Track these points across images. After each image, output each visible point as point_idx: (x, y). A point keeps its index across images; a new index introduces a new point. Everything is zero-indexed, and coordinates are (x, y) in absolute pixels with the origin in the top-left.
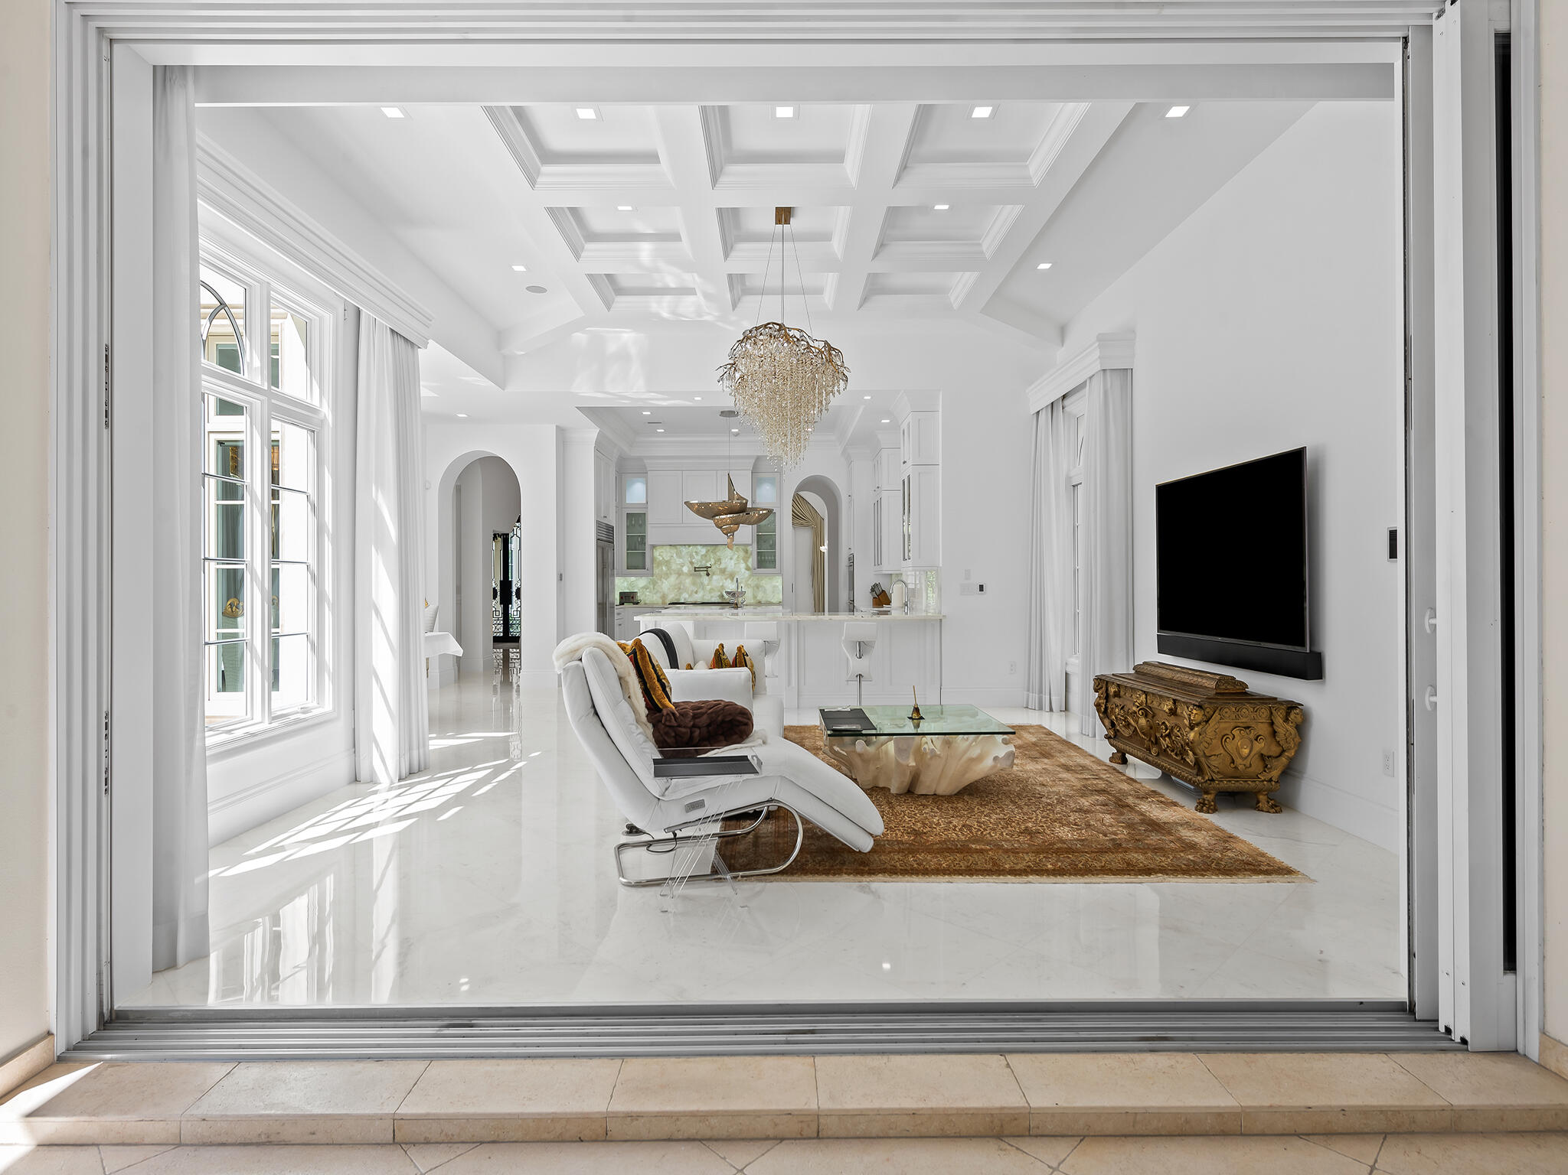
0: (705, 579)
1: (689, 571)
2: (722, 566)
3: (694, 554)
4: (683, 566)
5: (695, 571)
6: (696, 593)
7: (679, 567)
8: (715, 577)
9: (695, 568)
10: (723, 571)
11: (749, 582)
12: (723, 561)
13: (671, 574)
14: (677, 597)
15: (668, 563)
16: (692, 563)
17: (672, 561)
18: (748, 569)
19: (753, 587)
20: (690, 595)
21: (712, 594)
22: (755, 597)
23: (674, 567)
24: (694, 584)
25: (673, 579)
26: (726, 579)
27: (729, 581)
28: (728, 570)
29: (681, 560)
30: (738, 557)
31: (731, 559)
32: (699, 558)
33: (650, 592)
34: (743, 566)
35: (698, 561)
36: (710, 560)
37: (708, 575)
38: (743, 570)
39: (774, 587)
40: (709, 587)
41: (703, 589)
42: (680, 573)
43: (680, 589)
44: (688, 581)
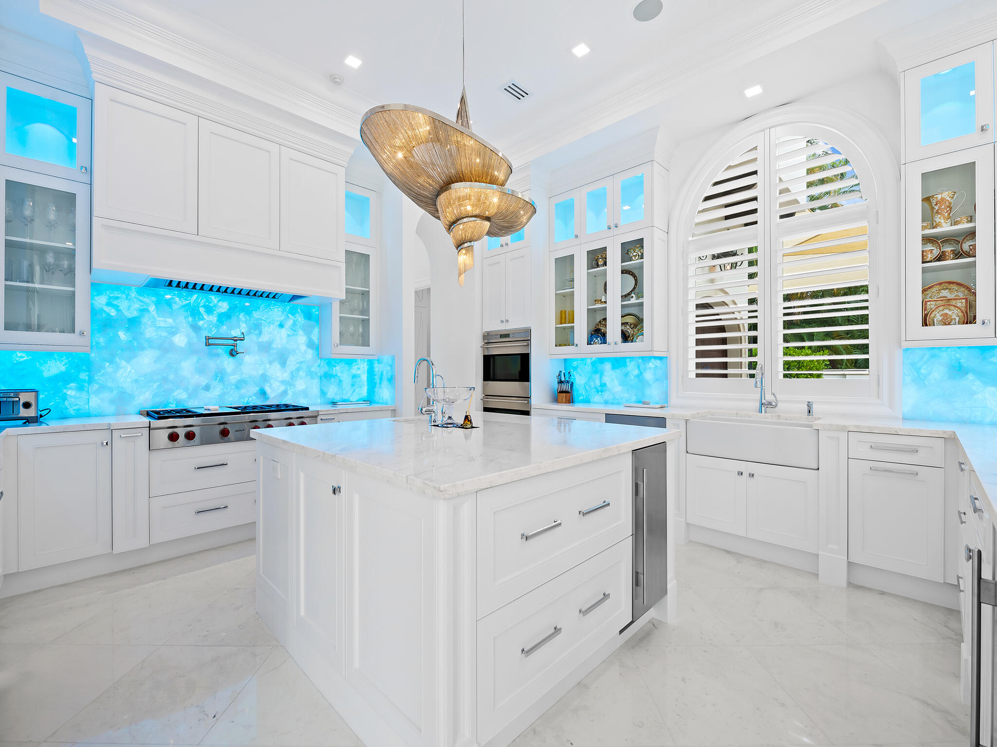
0: (228, 363)
1: (190, 344)
2: (265, 338)
3: (202, 310)
4: (174, 333)
5: (208, 344)
6: (207, 388)
7: (164, 334)
8: (248, 359)
9: (208, 338)
10: (265, 348)
11: (313, 369)
12: (265, 330)
13: (142, 348)
14: (157, 400)
15: (133, 323)
16: (196, 328)
17: (145, 320)
18: (310, 345)
19: (321, 377)
20: (190, 396)
21: (243, 391)
22: (323, 393)
23: (149, 332)
24: (201, 370)
25: (147, 360)
26: (271, 363)
27: (277, 366)
28: (274, 346)
29: (170, 321)
30: (294, 324)
31: (281, 326)
32: (213, 318)
33: (80, 388)
34: (302, 339)
35: (208, 323)
36: (239, 327)
37: (233, 353)
38: (303, 348)
39: (354, 376)
40: (233, 379)
41: (222, 380)
42: (165, 348)
43: (165, 380)
44: (187, 366)
